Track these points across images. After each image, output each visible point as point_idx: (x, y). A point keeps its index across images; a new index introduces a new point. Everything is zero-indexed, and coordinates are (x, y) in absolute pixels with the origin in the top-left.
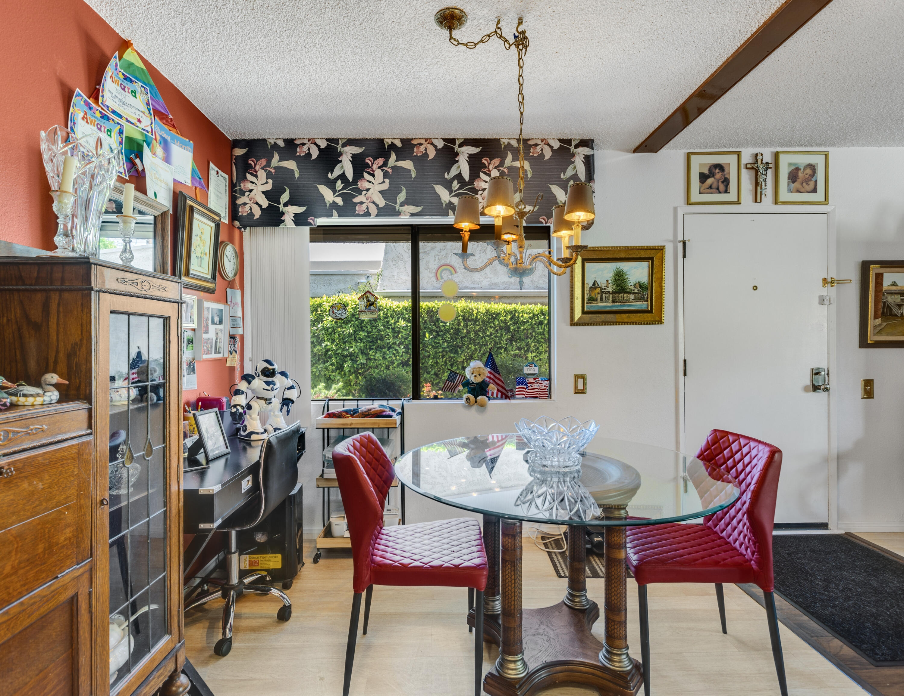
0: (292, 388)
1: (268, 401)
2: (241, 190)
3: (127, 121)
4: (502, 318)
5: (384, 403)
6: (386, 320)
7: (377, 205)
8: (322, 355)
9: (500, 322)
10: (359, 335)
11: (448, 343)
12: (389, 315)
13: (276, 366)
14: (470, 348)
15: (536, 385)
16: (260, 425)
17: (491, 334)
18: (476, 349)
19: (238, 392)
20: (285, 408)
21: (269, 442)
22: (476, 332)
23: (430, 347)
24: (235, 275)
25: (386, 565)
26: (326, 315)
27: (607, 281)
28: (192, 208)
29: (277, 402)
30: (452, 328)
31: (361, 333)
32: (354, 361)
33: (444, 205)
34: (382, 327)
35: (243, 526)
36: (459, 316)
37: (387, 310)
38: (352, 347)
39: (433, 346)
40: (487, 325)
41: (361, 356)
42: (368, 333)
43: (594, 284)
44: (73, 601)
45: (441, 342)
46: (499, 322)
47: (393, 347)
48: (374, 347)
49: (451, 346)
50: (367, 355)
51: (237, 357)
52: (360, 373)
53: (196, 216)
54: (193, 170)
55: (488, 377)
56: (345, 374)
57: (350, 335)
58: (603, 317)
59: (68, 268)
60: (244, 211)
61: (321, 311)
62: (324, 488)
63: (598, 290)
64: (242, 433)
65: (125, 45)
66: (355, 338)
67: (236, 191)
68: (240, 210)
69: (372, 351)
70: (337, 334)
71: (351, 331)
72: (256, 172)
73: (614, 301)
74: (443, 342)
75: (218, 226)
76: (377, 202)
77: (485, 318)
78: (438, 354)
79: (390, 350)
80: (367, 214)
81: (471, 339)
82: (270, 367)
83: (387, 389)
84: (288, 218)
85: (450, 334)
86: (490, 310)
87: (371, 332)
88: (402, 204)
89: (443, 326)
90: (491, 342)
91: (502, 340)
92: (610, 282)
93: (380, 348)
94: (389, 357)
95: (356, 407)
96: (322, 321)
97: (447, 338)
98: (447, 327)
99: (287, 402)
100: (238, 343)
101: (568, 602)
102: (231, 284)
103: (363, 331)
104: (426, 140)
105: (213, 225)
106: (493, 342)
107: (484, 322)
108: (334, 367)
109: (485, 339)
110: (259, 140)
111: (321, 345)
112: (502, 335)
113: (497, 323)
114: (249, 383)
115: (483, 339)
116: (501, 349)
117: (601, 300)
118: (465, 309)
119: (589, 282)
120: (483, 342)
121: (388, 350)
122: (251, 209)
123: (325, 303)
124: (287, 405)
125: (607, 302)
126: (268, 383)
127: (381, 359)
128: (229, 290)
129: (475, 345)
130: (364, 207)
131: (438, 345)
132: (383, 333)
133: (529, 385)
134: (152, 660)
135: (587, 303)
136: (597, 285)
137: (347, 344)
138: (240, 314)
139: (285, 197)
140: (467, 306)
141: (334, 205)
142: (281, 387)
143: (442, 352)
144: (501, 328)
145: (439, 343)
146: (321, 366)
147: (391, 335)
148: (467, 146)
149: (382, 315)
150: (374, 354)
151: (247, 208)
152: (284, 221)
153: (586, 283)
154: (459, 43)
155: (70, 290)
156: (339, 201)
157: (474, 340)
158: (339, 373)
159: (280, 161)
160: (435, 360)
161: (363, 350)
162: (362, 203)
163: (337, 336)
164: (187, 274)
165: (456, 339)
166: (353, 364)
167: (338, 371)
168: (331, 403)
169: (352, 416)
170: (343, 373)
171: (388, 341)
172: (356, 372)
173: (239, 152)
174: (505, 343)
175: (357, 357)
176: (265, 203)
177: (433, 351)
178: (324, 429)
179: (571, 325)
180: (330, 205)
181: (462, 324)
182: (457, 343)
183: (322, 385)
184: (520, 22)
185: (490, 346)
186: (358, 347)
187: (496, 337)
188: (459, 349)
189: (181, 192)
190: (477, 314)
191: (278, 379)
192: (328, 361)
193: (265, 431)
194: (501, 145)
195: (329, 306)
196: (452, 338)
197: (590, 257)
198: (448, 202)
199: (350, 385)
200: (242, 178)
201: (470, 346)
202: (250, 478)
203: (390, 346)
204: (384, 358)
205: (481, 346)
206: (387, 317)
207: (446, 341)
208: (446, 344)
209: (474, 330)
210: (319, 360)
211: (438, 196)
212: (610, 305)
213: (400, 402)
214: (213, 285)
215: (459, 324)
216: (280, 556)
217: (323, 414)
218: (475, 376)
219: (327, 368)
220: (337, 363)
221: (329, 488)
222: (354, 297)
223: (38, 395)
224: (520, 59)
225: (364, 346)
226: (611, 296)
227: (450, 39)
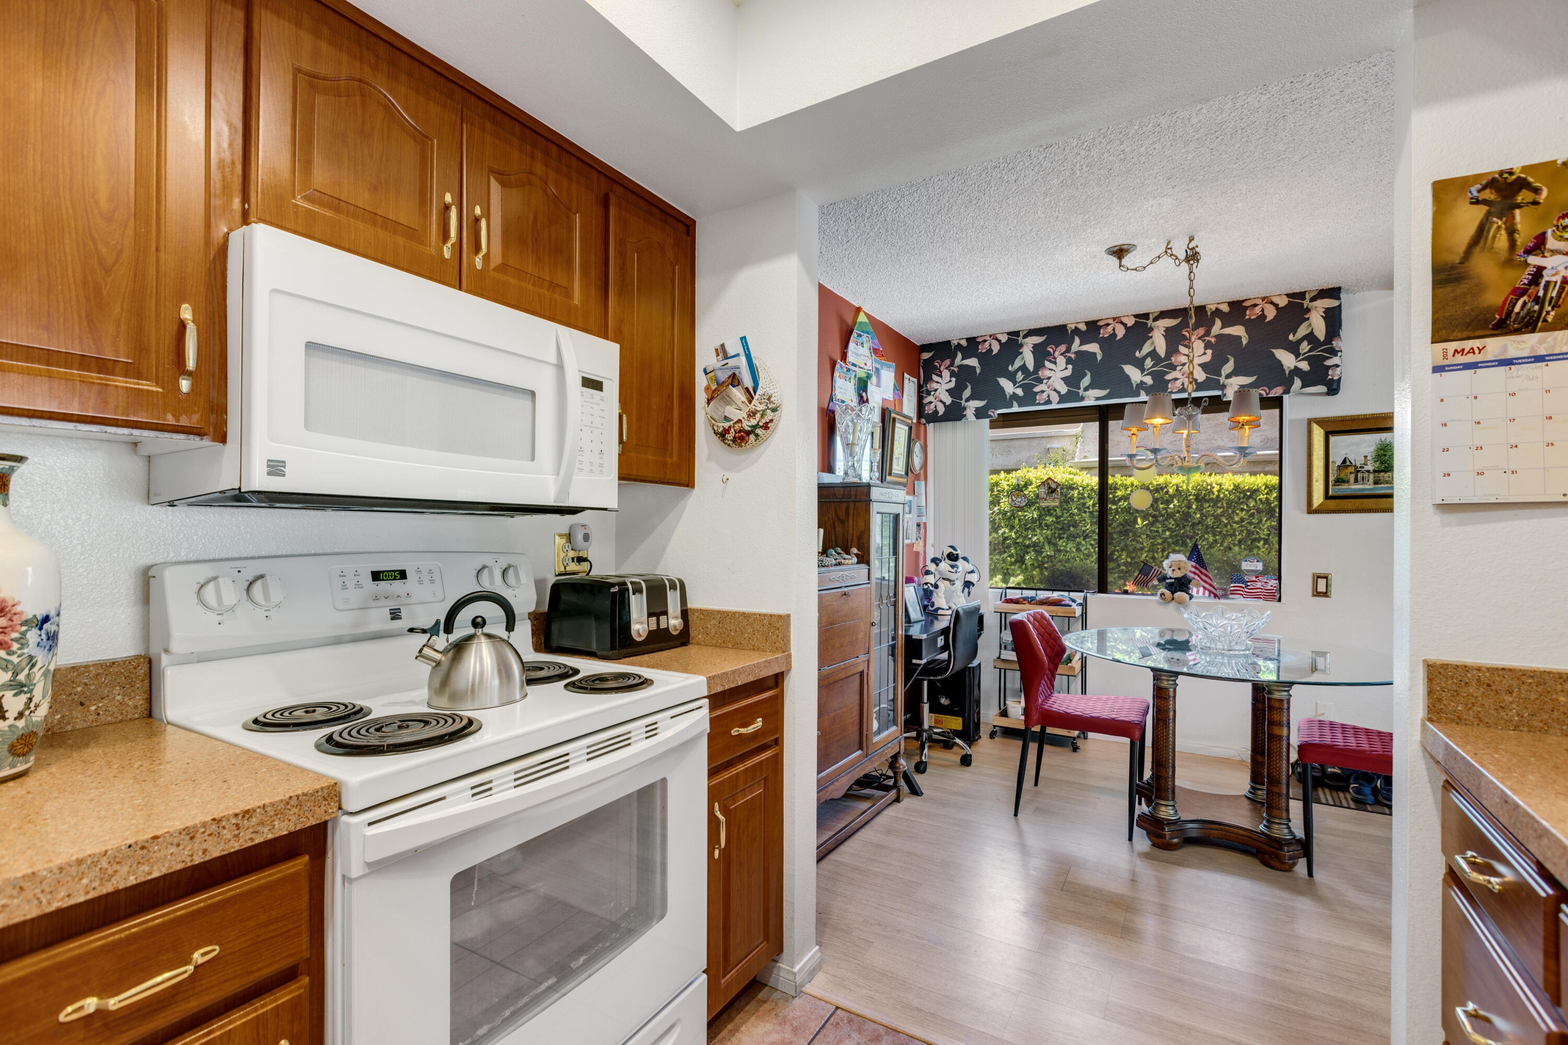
0: (972, 572)
1: (951, 582)
2: (927, 390)
3: (860, 367)
4: (1261, 496)
5: (1066, 594)
6: (1082, 501)
7: (1058, 393)
8: (998, 544)
9: (1259, 502)
10: (1045, 520)
11: (1172, 532)
12: (1086, 495)
13: (959, 552)
14: (1207, 539)
15: (1259, 585)
16: (945, 603)
17: (1242, 520)
18: (1216, 541)
19: (928, 573)
20: (966, 590)
21: (957, 612)
22: (1217, 518)
23: (1145, 536)
24: (920, 469)
25: (1052, 711)
26: (1004, 496)
27: (1366, 457)
28: (894, 419)
29: (959, 584)
30: (1178, 512)
31: (1048, 518)
32: (1039, 553)
33: (1134, 386)
34: (1076, 511)
35: (936, 676)
36: (1190, 495)
37: (1084, 488)
38: (1036, 535)
39: (1148, 536)
40: (1235, 507)
41: (1047, 547)
42: (1057, 517)
43: (1344, 461)
44: (862, 673)
45: (1160, 530)
46: (1256, 502)
47: (1091, 536)
48: (1065, 536)
49: (1176, 536)
50: (1055, 545)
51: (921, 542)
52: (1045, 568)
53: (897, 425)
54: (895, 385)
55: (1191, 572)
56: (1026, 569)
57: (1034, 520)
58: (1358, 502)
59: (858, 488)
60: (929, 410)
61: (998, 491)
62: (1000, 669)
63: (1352, 469)
64: (930, 608)
65: (858, 310)
66: (1040, 524)
67: (922, 392)
68: (926, 408)
69: (1061, 541)
70: (1017, 519)
71: (1035, 516)
72: (941, 372)
73: (1376, 483)
74: (1164, 531)
75: (910, 428)
76: (1059, 389)
77: (1232, 497)
78: (1155, 547)
79: (1087, 540)
80: (1049, 402)
81: (1207, 526)
82: (955, 552)
83: (1072, 582)
84: (970, 413)
85: (1175, 520)
86: (1242, 486)
87: (1061, 516)
88: (1086, 389)
89: (1165, 509)
90: (1242, 531)
91: (1260, 529)
92: (1369, 458)
93: (1074, 537)
94: (1086, 549)
95: (1034, 595)
96: (999, 504)
97: (1171, 526)
98: (1169, 511)
99: (968, 584)
100: (922, 531)
101: (1250, 795)
102: (917, 477)
103: (1051, 515)
104: (1114, 319)
105: (907, 428)
106: (1245, 531)
107: (1230, 503)
108: (1013, 560)
109: (1232, 526)
110: (943, 343)
111: (997, 533)
112: (1260, 521)
113: (1252, 504)
114: (937, 565)
115: (1229, 527)
116: (1259, 542)
117: (1356, 481)
118: (1199, 485)
119: (1336, 458)
120: (1227, 531)
121: (1084, 539)
122: (936, 407)
123: (1003, 482)
124: (969, 587)
125: (1366, 484)
126: (952, 567)
127: (1074, 550)
128: (916, 482)
129: (1214, 535)
130: (1045, 395)
131: (1156, 534)
132: (1077, 518)
133: (1249, 584)
134: (889, 735)
135: (1333, 485)
136: (1348, 463)
137: (1030, 532)
138: (924, 504)
139: (967, 393)
140: (1204, 481)
141: (1015, 396)
142: (963, 570)
143: (1161, 544)
144: (1259, 511)
145: (1157, 531)
146: (997, 557)
147: (1089, 521)
148: (1163, 318)
149: (1076, 495)
150: (1064, 544)
151: (932, 406)
152: (965, 415)
153: (1331, 460)
154: (1128, 269)
155: (860, 501)
156: (1019, 392)
157: (1212, 527)
158: (1019, 567)
159: (963, 359)
160: (1150, 555)
161: (1051, 539)
162: (1043, 392)
163: (1017, 521)
164: (890, 474)
165: (1184, 527)
166: (1037, 556)
167: (1018, 564)
168: (1008, 591)
169: (1030, 603)
170: (1024, 566)
171: (1084, 528)
172: (1041, 566)
173: (926, 356)
174: (1266, 532)
175: (1042, 548)
176: (948, 400)
177: (1149, 543)
178: (1001, 613)
179: (1308, 513)
180: (1010, 396)
181: (1194, 506)
182: (1186, 531)
183: (999, 577)
184: (1191, 239)
185: (1238, 537)
186: (1044, 536)
187: (1250, 523)
188: (1188, 541)
189: (887, 408)
190: (1219, 491)
191: (960, 563)
192: (1005, 552)
193: (950, 608)
194: (1207, 312)
195: (1008, 485)
196: (1178, 525)
197: (1337, 429)
198: (1139, 382)
199: (1033, 582)
200: (928, 379)
201: (1206, 536)
202: (942, 637)
203: (1087, 535)
204: (1078, 550)
205: (1224, 537)
206: (1084, 498)
207: (1169, 529)
208: (1168, 533)
209: (1213, 515)
210: (995, 550)
211: (1128, 377)
212: (1372, 486)
213: (1082, 594)
214: (906, 480)
215: (1189, 507)
216: (960, 719)
217: (1001, 600)
218: (1173, 570)
219: (1004, 560)
220: (1017, 554)
221: (1005, 670)
222: (1039, 473)
223: (850, 559)
224: (1191, 272)
225: (1052, 534)
226: (1372, 476)
227: (1120, 266)
